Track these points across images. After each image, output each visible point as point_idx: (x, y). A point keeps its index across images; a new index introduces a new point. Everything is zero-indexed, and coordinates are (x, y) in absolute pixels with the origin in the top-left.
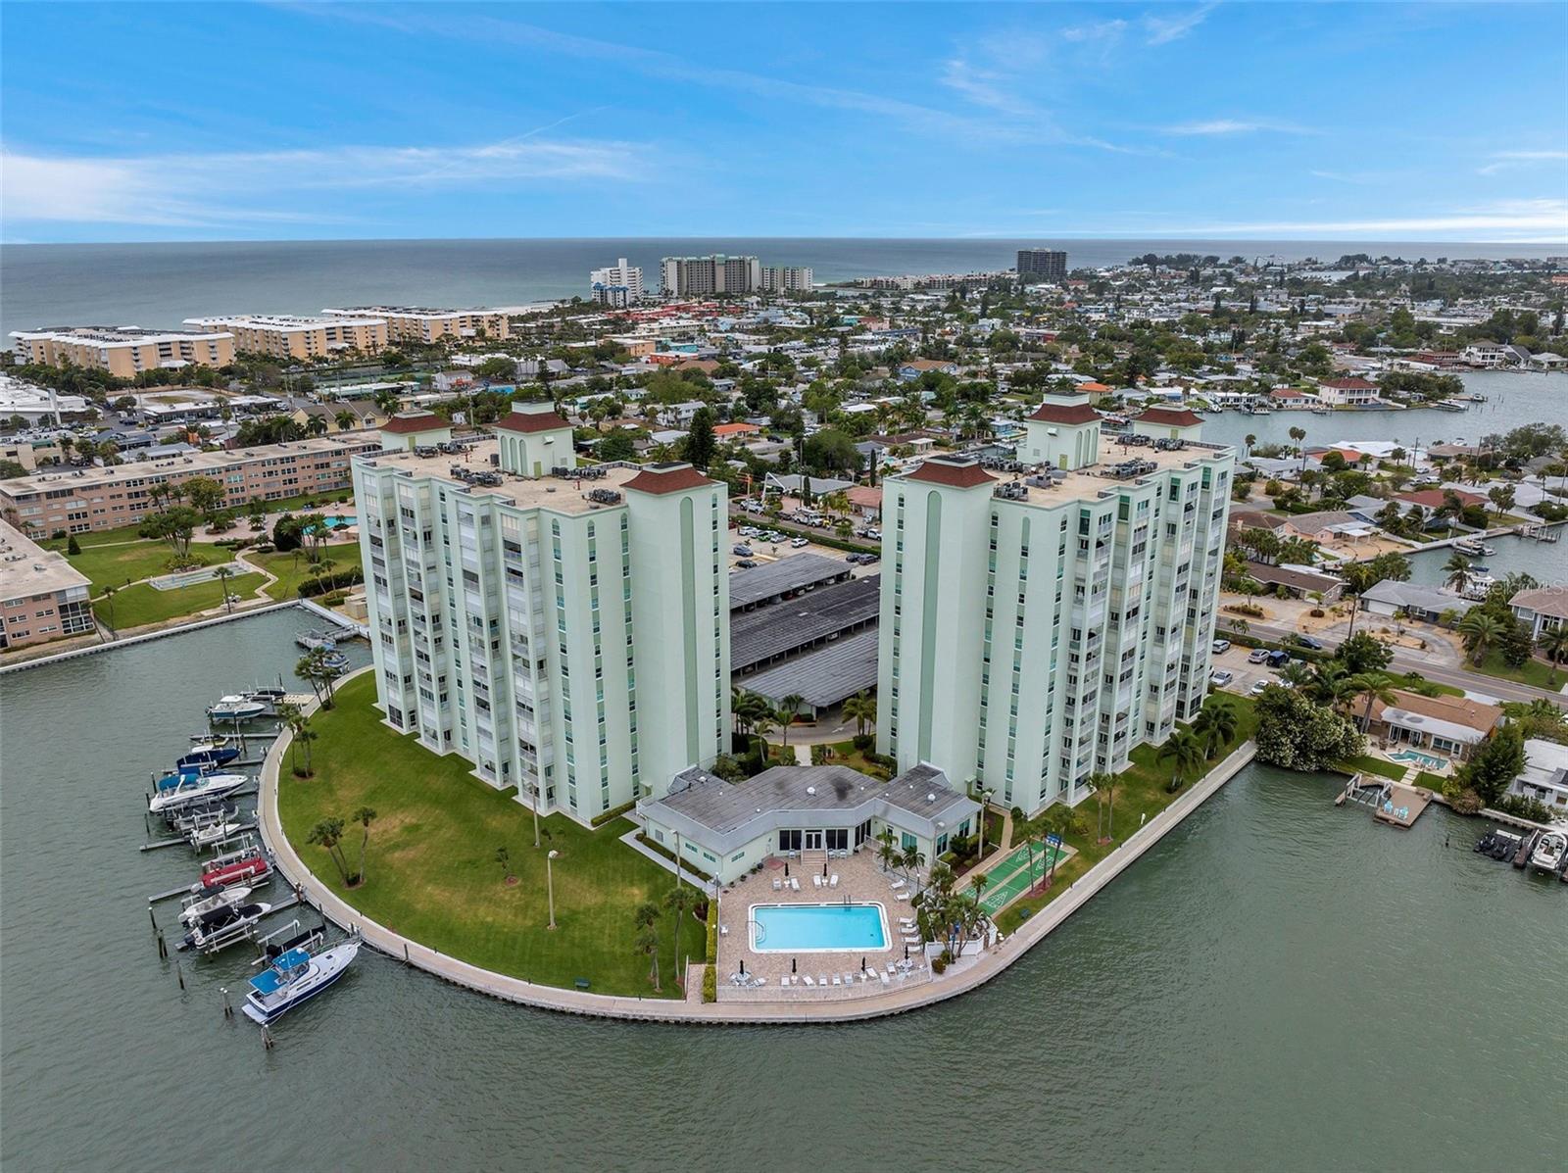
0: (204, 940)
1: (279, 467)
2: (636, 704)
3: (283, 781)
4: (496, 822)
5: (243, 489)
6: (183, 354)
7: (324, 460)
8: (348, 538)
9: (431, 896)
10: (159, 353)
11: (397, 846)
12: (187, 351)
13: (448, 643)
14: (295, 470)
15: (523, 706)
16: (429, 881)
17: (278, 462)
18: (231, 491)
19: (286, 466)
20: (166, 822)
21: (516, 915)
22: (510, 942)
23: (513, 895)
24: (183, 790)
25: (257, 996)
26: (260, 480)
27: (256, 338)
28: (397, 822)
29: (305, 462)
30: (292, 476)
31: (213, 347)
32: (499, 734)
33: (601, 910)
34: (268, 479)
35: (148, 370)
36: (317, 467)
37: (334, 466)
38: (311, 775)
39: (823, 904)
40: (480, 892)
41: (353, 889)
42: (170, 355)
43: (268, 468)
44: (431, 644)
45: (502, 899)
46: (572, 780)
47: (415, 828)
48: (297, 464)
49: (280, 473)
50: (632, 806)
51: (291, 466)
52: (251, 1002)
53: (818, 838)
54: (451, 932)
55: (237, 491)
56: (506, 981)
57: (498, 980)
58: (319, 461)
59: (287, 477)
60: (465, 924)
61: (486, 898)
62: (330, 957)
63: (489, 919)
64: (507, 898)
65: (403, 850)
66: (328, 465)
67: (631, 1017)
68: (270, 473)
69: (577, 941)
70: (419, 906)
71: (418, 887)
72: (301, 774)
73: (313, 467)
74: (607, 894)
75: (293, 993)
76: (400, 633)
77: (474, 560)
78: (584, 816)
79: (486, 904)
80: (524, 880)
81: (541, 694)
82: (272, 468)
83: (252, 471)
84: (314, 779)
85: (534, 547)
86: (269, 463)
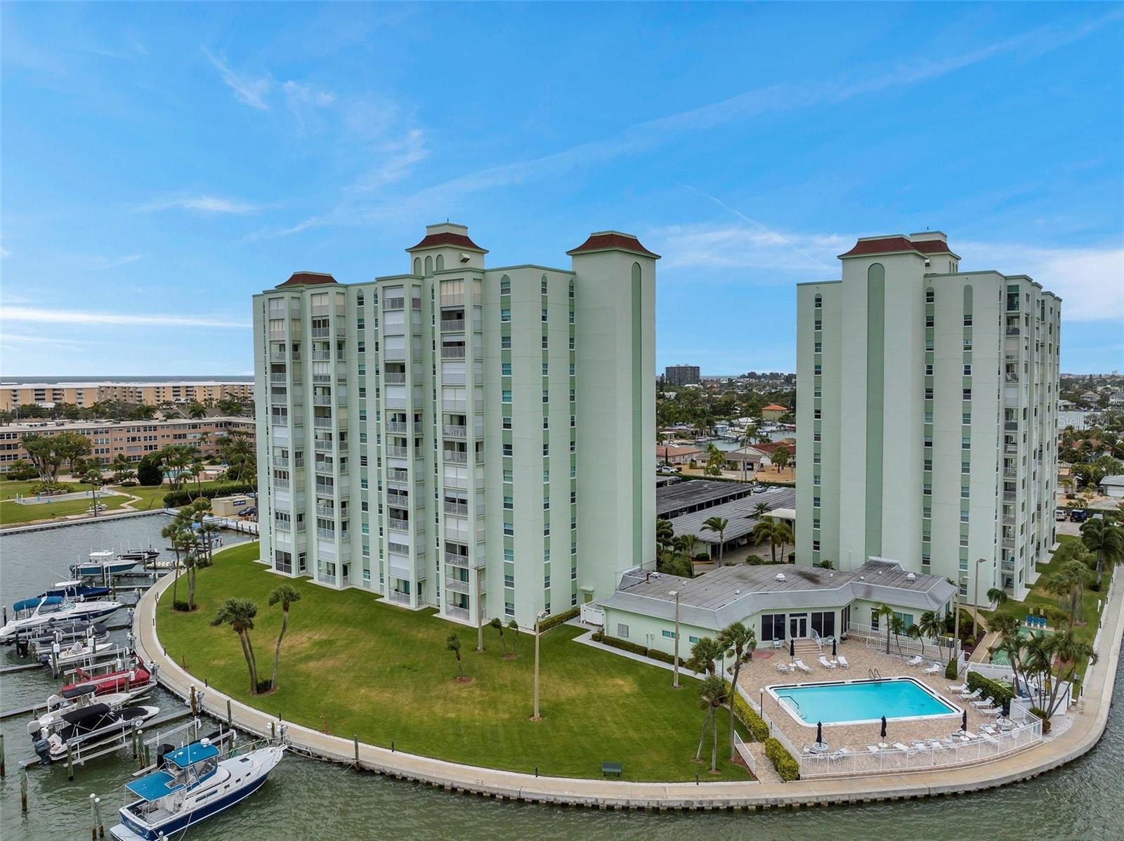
0: (64, 747)
1: (142, 434)
2: (576, 496)
3: (159, 615)
4: (422, 634)
5: (108, 450)
6: (54, 399)
7: (182, 432)
8: (206, 479)
9: (365, 698)
10: (34, 397)
11: (309, 658)
12: (58, 397)
13: (355, 462)
14: (156, 438)
15: (453, 501)
16: (361, 685)
17: (142, 429)
18: (97, 451)
19: (148, 434)
20: (20, 648)
21: (484, 710)
22: (489, 735)
23: (472, 692)
24: (41, 612)
25: (135, 809)
26: (125, 444)
27: (115, 394)
28: (304, 639)
29: (165, 432)
30: (153, 443)
31: (80, 394)
32: (417, 547)
33: (588, 701)
34: (131, 444)
35: (24, 405)
36: (175, 437)
37: (190, 437)
38: (194, 608)
39: (848, 682)
40: (428, 691)
41: (264, 696)
42: (44, 399)
43: (132, 434)
44: (336, 464)
45: (458, 697)
46: (509, 581)
47: (330, 642)
48: (159, 433)
49: (142, 439)
50: (576, 613)
51: (153, 433)
52: (125, 819)
53: (803, 622)
54: (405, 730)
55: (102, 452)
56: (503, 776)
57: (491, 775)
58: (178, 432)
59: (148, 443)
60: (422, 722)
61: (438, 697)
62: (245, 760)
63: (452, 715)
64: (465, 695)
65: (319, 660)
66: (185, 436)
67: (696, 805)
68: (134, 439)
69: (576, 729)
70: (356, 707)
71: (347, 689)
72: (181, 607)
73: (171, 437)
74: (587, 686)
75: (190, 804)
76: (297, 465)
77: (399, 349)
78: (527, 622)
79: (441, 701)
80: (478, 678)
81: (477, 481)
82: (135, 434)
83: (118, 435)
84: (198, 612)
85: (477, 312)
86: (134, 430)
